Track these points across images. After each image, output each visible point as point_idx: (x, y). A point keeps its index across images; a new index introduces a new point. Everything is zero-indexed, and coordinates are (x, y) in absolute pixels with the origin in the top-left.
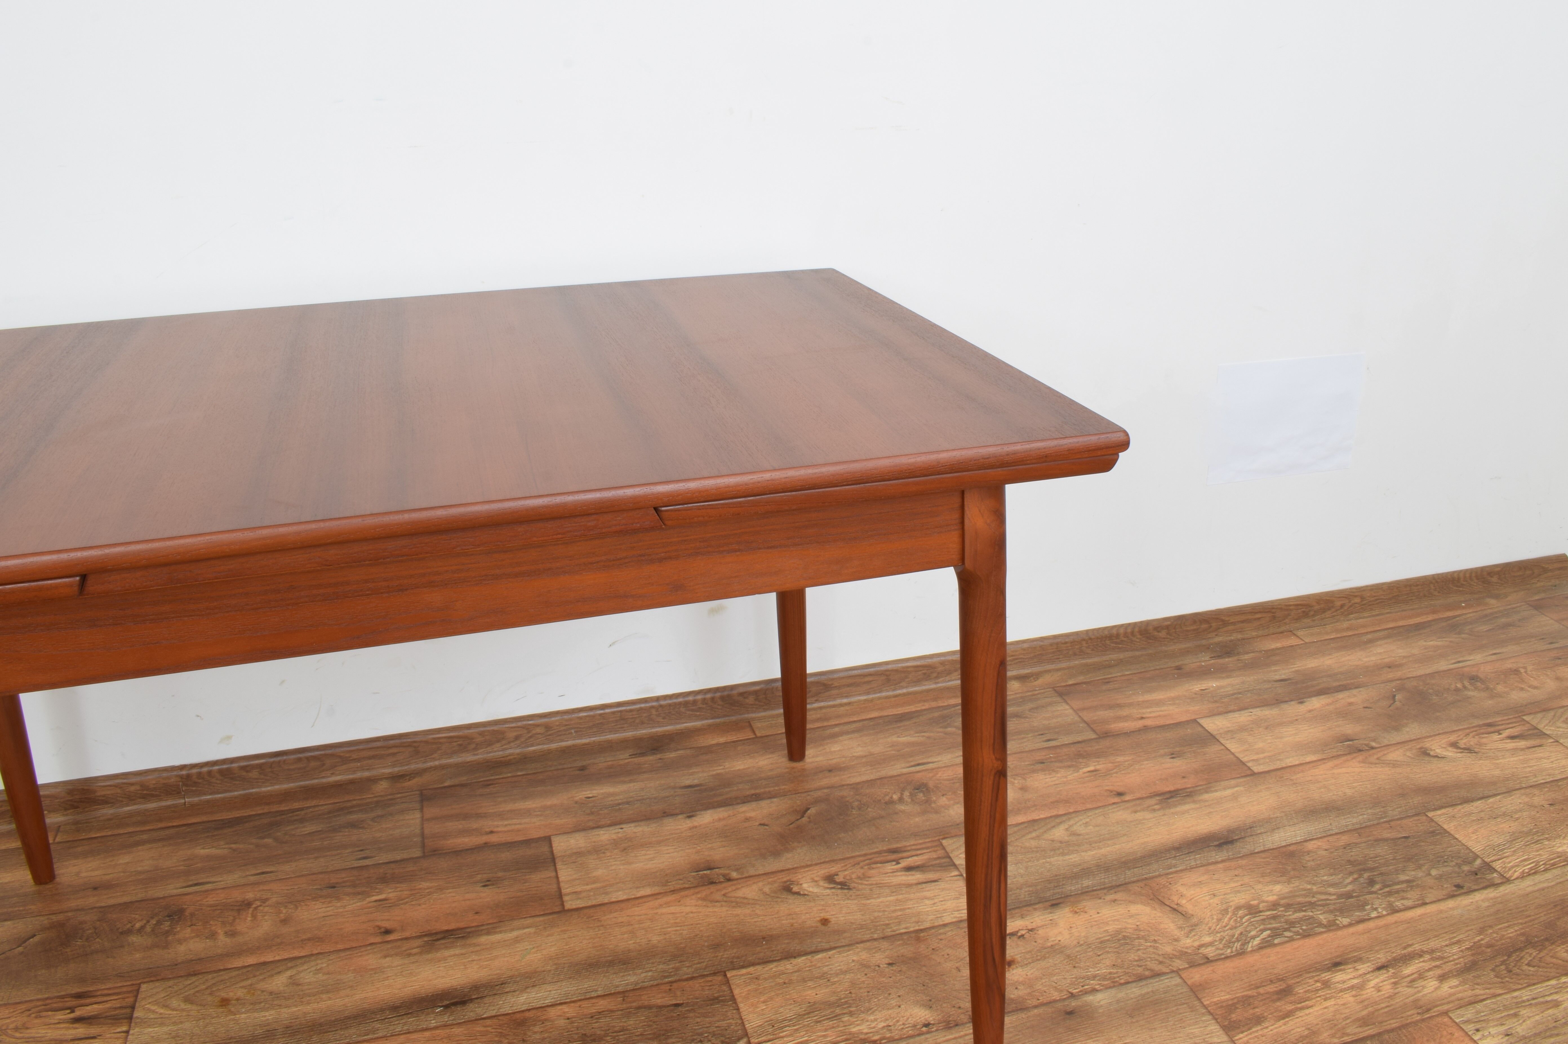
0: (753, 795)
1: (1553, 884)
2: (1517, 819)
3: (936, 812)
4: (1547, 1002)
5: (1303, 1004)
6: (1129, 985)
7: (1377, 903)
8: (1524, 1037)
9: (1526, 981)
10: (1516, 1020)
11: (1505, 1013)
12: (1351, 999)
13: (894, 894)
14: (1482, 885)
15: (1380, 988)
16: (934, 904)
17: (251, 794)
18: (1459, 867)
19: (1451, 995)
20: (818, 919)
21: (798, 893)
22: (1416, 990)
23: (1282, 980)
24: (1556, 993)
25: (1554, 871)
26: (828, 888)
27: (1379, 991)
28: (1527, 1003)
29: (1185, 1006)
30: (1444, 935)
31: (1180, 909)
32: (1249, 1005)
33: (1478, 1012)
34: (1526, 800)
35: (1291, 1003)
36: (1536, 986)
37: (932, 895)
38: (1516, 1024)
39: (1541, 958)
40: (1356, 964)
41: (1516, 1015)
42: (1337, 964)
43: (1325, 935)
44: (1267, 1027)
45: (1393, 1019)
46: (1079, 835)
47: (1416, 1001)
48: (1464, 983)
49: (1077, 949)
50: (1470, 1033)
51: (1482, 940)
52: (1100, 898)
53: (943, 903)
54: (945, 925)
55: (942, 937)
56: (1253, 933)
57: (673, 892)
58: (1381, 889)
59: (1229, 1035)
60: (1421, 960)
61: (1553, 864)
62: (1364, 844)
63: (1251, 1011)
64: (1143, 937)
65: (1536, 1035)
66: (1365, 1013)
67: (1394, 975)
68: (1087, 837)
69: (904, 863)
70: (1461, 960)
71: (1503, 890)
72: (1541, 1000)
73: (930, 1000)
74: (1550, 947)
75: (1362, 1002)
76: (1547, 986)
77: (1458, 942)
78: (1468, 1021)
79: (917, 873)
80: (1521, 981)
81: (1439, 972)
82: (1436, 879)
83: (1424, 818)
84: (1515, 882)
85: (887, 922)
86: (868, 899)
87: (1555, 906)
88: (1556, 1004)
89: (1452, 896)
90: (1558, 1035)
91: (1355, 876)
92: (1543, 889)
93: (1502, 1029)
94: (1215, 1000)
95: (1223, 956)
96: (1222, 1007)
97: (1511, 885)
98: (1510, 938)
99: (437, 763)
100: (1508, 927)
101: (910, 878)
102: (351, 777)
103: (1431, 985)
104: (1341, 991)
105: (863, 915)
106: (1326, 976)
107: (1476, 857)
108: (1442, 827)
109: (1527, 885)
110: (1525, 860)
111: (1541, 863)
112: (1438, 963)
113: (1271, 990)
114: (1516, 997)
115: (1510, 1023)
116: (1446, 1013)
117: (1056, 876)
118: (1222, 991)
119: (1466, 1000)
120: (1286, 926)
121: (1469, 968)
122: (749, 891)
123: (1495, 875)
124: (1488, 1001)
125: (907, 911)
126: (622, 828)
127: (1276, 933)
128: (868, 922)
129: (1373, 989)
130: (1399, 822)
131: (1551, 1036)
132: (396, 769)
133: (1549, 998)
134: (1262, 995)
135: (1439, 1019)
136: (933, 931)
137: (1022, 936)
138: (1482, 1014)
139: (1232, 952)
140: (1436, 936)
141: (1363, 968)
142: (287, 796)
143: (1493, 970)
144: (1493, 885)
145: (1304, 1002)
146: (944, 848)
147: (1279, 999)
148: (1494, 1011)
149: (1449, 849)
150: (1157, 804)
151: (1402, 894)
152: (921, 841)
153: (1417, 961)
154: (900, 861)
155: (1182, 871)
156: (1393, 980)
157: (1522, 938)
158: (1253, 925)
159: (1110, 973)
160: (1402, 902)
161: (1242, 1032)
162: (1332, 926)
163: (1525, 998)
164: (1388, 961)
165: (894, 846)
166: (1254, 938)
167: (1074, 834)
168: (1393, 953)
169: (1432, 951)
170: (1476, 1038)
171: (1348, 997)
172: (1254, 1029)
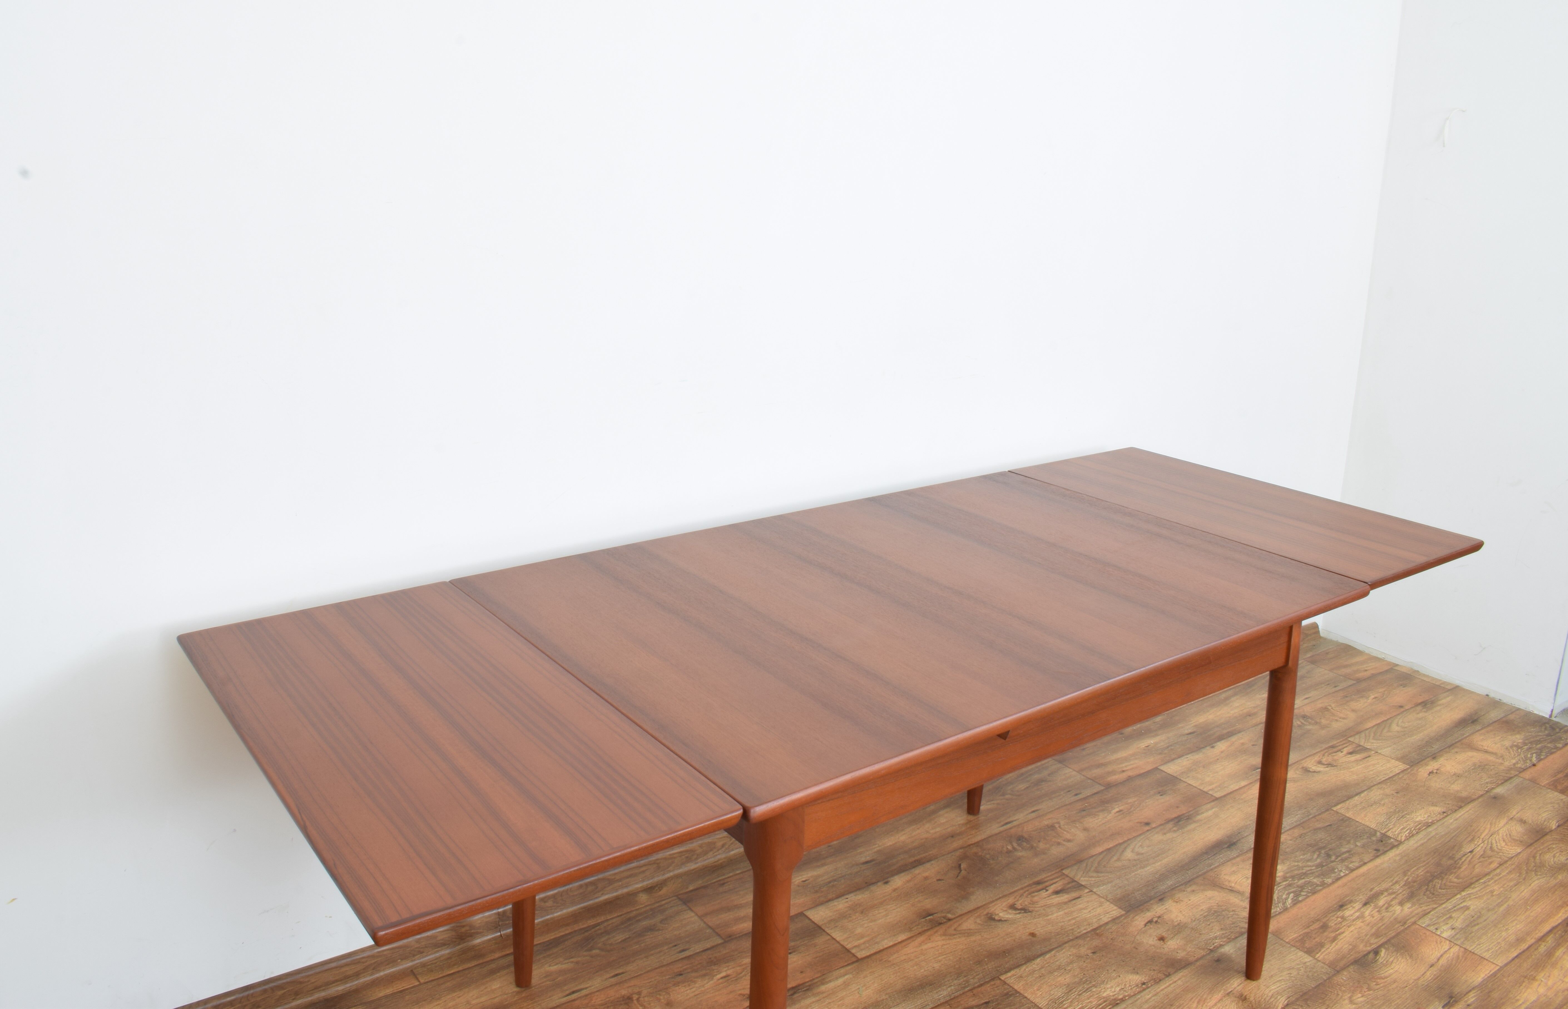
0: (915, 861)
1: (1425, 840)
2: (1384, 804)
3: (1044, 853)
4: (1462, 907)
5: (1339, 932)
6: (1238, 939)
7: (1339, 867)
8: (1462, 929)
9: (1445, 898)
10: (1452, 920)
11: (1444, 918)
12: (1362, 924)
13: (1060, 910)
14: (1389, 847)
15: (1373, 915)
16: (1090, 911)
17: (547, 920)
18: (1370, 839)
19: (1412, 912)
20: (1027, 934)
21: (1000, 920)
22: (1392, 913)
23: (1318, 920)
24: (1464, 902)
25: (1422, 833)
26: (1017, 913)
27: (1373, 917)
28: (1453, 910)
29: (1277, 944)
30: (1387, 880)
31: (1234, 890)
32: (1310, 937)
33: (1431, 919)
34: (1382, 792)
35: (1332, 932)
36: (1451, 901)
37: (1084, 907)
38: (1454, 922)
39: (1444, 884)
40: (1352, 905)
41: (1451, 917)
42: (1341, 906)
43: (1324, 891)
44: (1328, 948)
45: (1390, 931)
46: (1142, 854)
47: (1395, 919)
48: (1413, 904)
49: (1194, 923)
50: (1434, 931)
51: (1408, 879)
52: (1184, 891)
53: (1095, 910)
54: (1107, 923)
55: (1110, 931)
56: (1284, 896)
57: (920, 934)
58: (1336, 859)
59: (1311, 956)
60: (1384, 896)
61: (1419, 829)
62: (1309, 833)
63: (1314, 941)
64: (1225, 910)
65: (1467, 926)
66: (1373, 930)
67: (1375, 907)
68: (1147, 854)
69: (1051, 889)
70: (1404, 892)
71: (1402, 848)
72: (1458, 907)
73: (1134, 969)
74: (1446, 877)
75: (1368, 924)
76: (1457, 899)
77: (1396, 882)
78: (1428, 925)
79: (1064, 894)
80: (1442, 899)
81: (1397, 901)
82: (1362, 847)
83: (1332, 811)
84: (1406, 842)
85: (1071, 928)
86: (1047, 916)
87: (1435, 853)
88: (1467, 908)
89: (1377, 856)
90: (1478, 924)
91: (1318, 853)
92: (1422, 844)
93: (1448, 926)
94: (1291, 938)
95: (1277, 913)
96: (1297, 941)
97: (1404, 845)
98: (1422, 875)
99: (671, 874)
100: (1417, 869)
101: (1062, 898)
102: (615, 894)
103: (1398, 909)
104: (1354, 920)
105: (1052, 926)
106: (1340, 913)
107: (1376, 831)
108: (1346, 816)
109: (1412, 843)
110: (1402, 829)
111: (1413, 829)
112: (1393, 896)
113: (1317, 927)
114: (1444, 908)
115: (1451, 922)
116: (1414, 923)
117: (1148, 881)
118: (1290, 933)
119: (1421, 914)
120: (1300, 889)
121: (1411, 896)
122: (969, 924)
123: (1392, 840)
124: (1432, 913)
125: (1077, 919)
126: (847, 898)
127: (1297, 895)
128: (1060, 930)
129: (1369, 917)
130: (1320, 816)
131: (1475, 925)
132: (645, 883)
133: (1462, 905)
134: (1313, 930)
135: (1414, 927)
136: (1102, 928)
137: (1156, 922)
138: (1434, 920)
139: (1280, 910)
140: (1383, 881)
141: (1357, 905)
142: (575, 917)
143: (1424, 895)
144: (1393, 847)
145: (1338, 930)
146: (1067, 876)
147: (1324, 931)
148: (1438, 917)
149: (1358, 829)
150: (1174, 827)
151: (1349, 860)
152: (1050, 874)
153: (1382, 897)
154: (1047, 888)
155: (1218, 866)
156: (1377, 910)
157: (1429, 874)
158: (1281, 892)
159: (1223, 934)
160: (1352, 864)
161: (1318, 953)
162: (1324, 885)
163: (1450, 907)
164: (1367, 900)
165: (1036, 879)
166: (1286, 899)
167: (1138, 854)
168: (1366, 894)
169: (1386, 890)
170: (1438, 933)
171: (1359, 923)
172: (1323, 950)
